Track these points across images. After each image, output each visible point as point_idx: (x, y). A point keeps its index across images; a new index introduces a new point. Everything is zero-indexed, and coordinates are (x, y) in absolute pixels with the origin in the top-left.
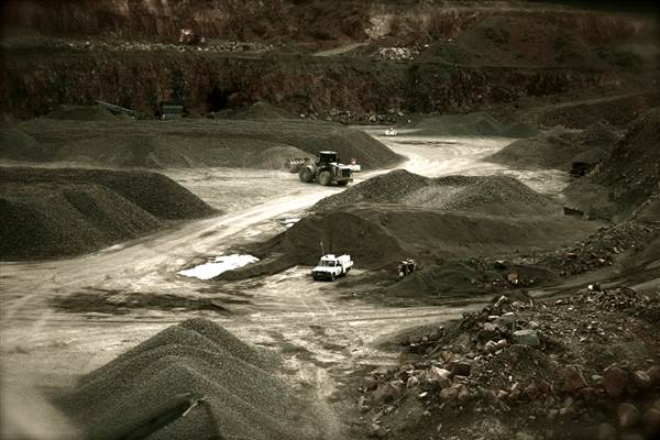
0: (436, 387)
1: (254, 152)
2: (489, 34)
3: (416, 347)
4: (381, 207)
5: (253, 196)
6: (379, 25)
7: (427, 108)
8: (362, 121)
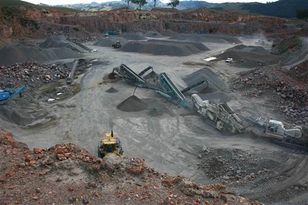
0: (246, 82)
1: (218, 40)
2: (260, 21)
3: (243, 75)
4: (238, 50)
5: (217, 48)
6: (240, 19)
7: (247, 34)
8: (236, 36)
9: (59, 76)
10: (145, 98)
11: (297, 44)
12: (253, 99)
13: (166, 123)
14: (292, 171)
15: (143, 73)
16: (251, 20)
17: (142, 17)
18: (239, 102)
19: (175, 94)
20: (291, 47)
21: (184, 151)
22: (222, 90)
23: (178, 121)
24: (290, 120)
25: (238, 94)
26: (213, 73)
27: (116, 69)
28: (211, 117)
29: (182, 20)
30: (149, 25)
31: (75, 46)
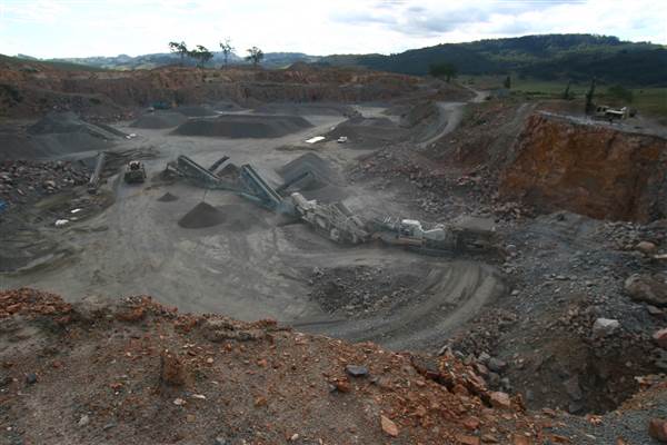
0: (367, 169)
2: (382, 81)
3: (362, 159)
5: (323, 122)
6: (355, 79)
9: (72, 181)
10: (222, 204)
11: (433, 112)
12: (380, 193)
13: (257, 239)
14: (436, 287)
15: (215, 167)
16: (370, 79)
17: (207, 79)
18: (361, 199)
19: (267, 195)
20: (426, 117)
21: (286, 277)
22: (336, 184)
23: (275, 235)
24: (429, 218)
25: (359, 189)
26: (321, 160)
27: (173, 164)
28: (322, 224)
29: (270, 83)
30: (219, 92)
31: (96, 129)
